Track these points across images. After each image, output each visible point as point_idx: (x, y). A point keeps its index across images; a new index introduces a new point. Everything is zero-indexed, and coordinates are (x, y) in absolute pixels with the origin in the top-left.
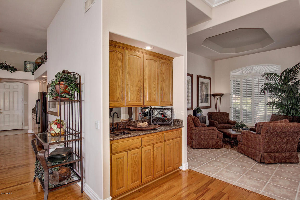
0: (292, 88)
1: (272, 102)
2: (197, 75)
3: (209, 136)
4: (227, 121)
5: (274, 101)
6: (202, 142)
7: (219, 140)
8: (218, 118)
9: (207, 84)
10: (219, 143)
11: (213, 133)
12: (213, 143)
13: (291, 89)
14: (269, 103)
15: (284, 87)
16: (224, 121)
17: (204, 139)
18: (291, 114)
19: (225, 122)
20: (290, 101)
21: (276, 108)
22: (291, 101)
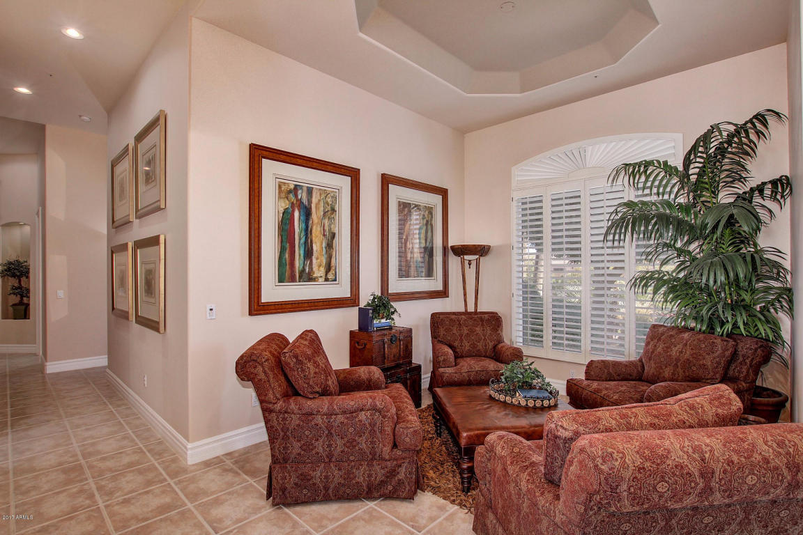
0: (735, 211)
1: (651, 278)
2: (383, 175)
3: (352, 443)
4: (491, 345)
5: (659, 272)
6: (317, 474)
7: (399, 462)
8: (461, 335)
9: (430, 210)
10: (401, 476)
11: (373, 425)
12: (370, 476)
13: (731, 216)
14: (641, 282)
15: (696, 217)
16: (480, 346)
17: (330, 456)
18: (729, 327)
19: (486, 352)
20: (726, 270)
21: (666, 301)
22: (730, 269)
